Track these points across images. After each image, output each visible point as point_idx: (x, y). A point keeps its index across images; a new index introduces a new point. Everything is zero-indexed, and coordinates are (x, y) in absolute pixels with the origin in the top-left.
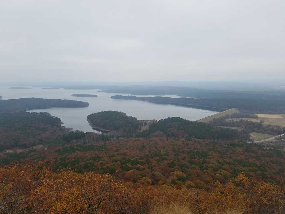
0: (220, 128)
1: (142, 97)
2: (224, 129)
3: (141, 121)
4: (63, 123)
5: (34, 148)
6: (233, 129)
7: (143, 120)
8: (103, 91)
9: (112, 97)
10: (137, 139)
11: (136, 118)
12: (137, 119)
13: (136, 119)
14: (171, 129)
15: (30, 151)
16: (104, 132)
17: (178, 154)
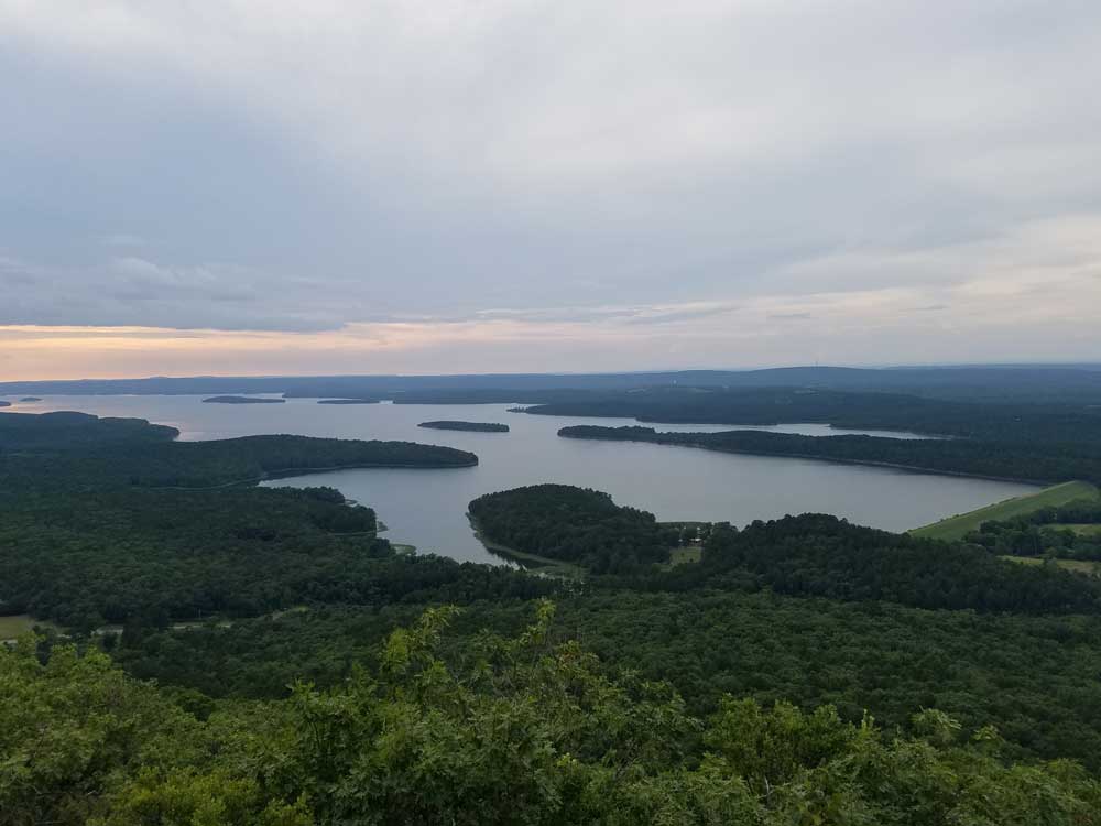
0: (1008, 562)
1: (679, 431)
2: (1027, 567)
3: (673, 525)
4: (384, 528)
5: (276, 616)
6: (1066, 571)
7: (680, 525)
8: (530, 411)
9: (564, 433)
10: (652, 596)
11: (652, 515)
12: (654, 518)
13: (652, 517)
14: (796, 562)
15: (260, 631)
16: (529, 564)
17: (815, 668)
